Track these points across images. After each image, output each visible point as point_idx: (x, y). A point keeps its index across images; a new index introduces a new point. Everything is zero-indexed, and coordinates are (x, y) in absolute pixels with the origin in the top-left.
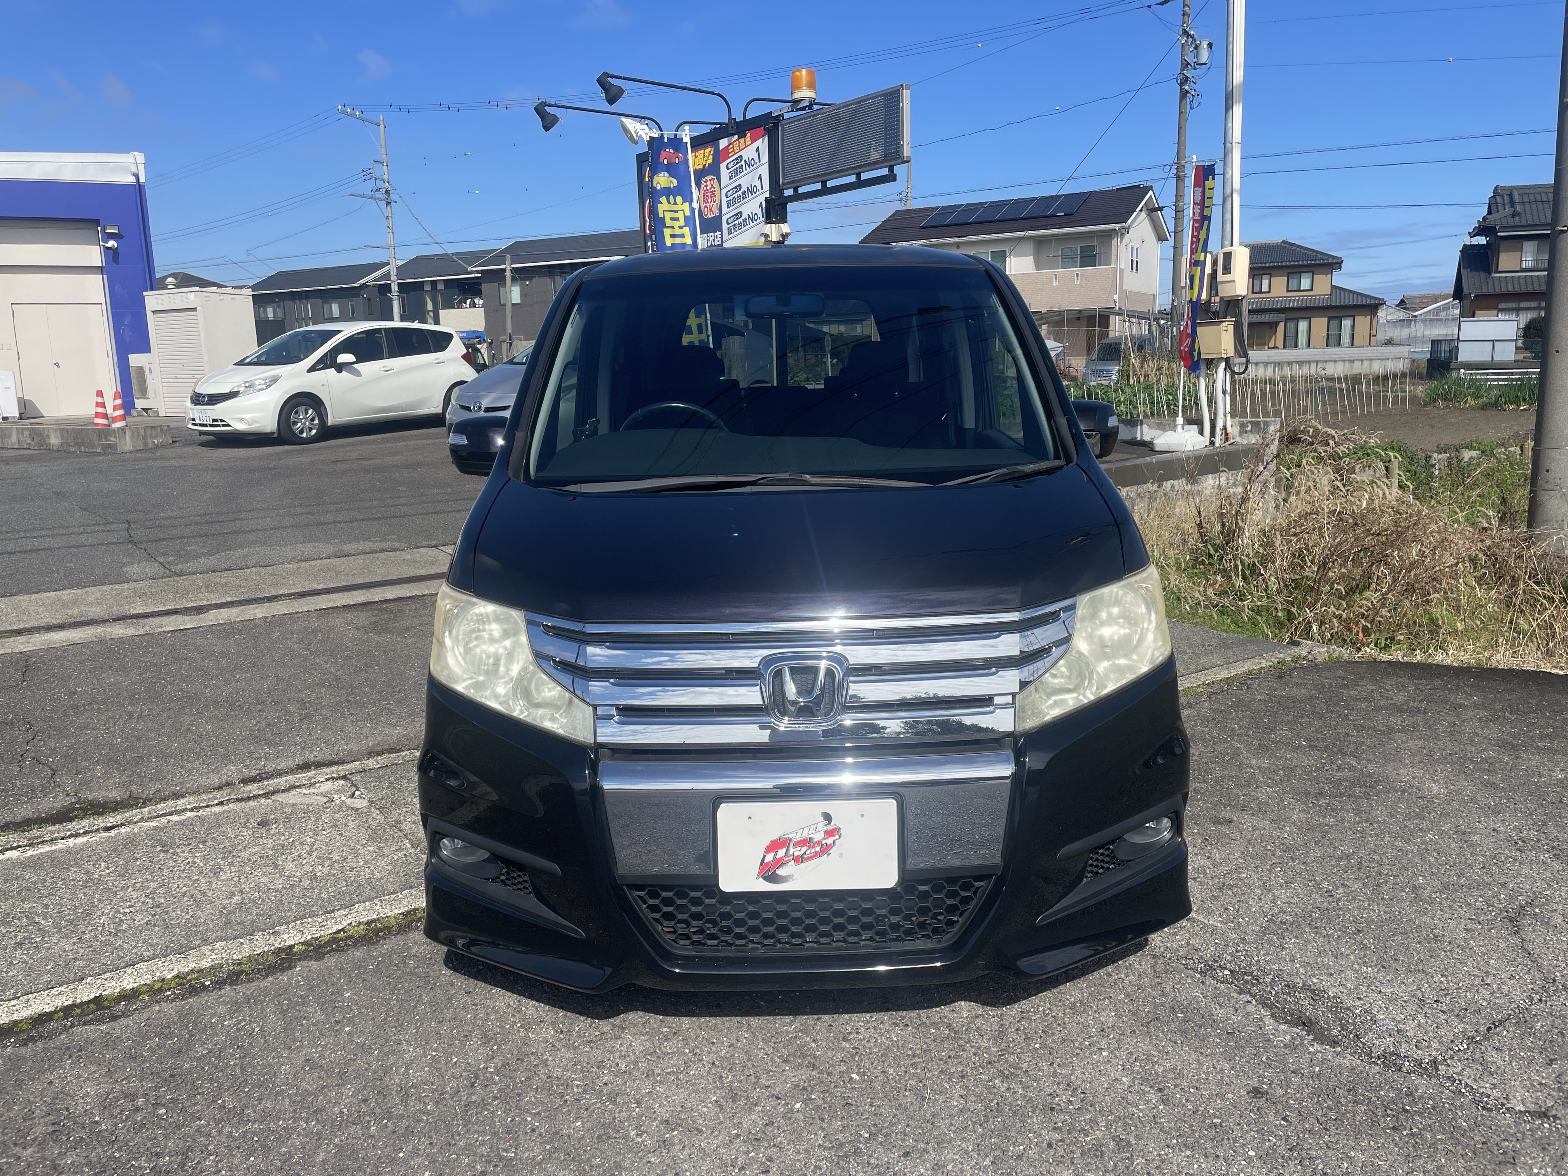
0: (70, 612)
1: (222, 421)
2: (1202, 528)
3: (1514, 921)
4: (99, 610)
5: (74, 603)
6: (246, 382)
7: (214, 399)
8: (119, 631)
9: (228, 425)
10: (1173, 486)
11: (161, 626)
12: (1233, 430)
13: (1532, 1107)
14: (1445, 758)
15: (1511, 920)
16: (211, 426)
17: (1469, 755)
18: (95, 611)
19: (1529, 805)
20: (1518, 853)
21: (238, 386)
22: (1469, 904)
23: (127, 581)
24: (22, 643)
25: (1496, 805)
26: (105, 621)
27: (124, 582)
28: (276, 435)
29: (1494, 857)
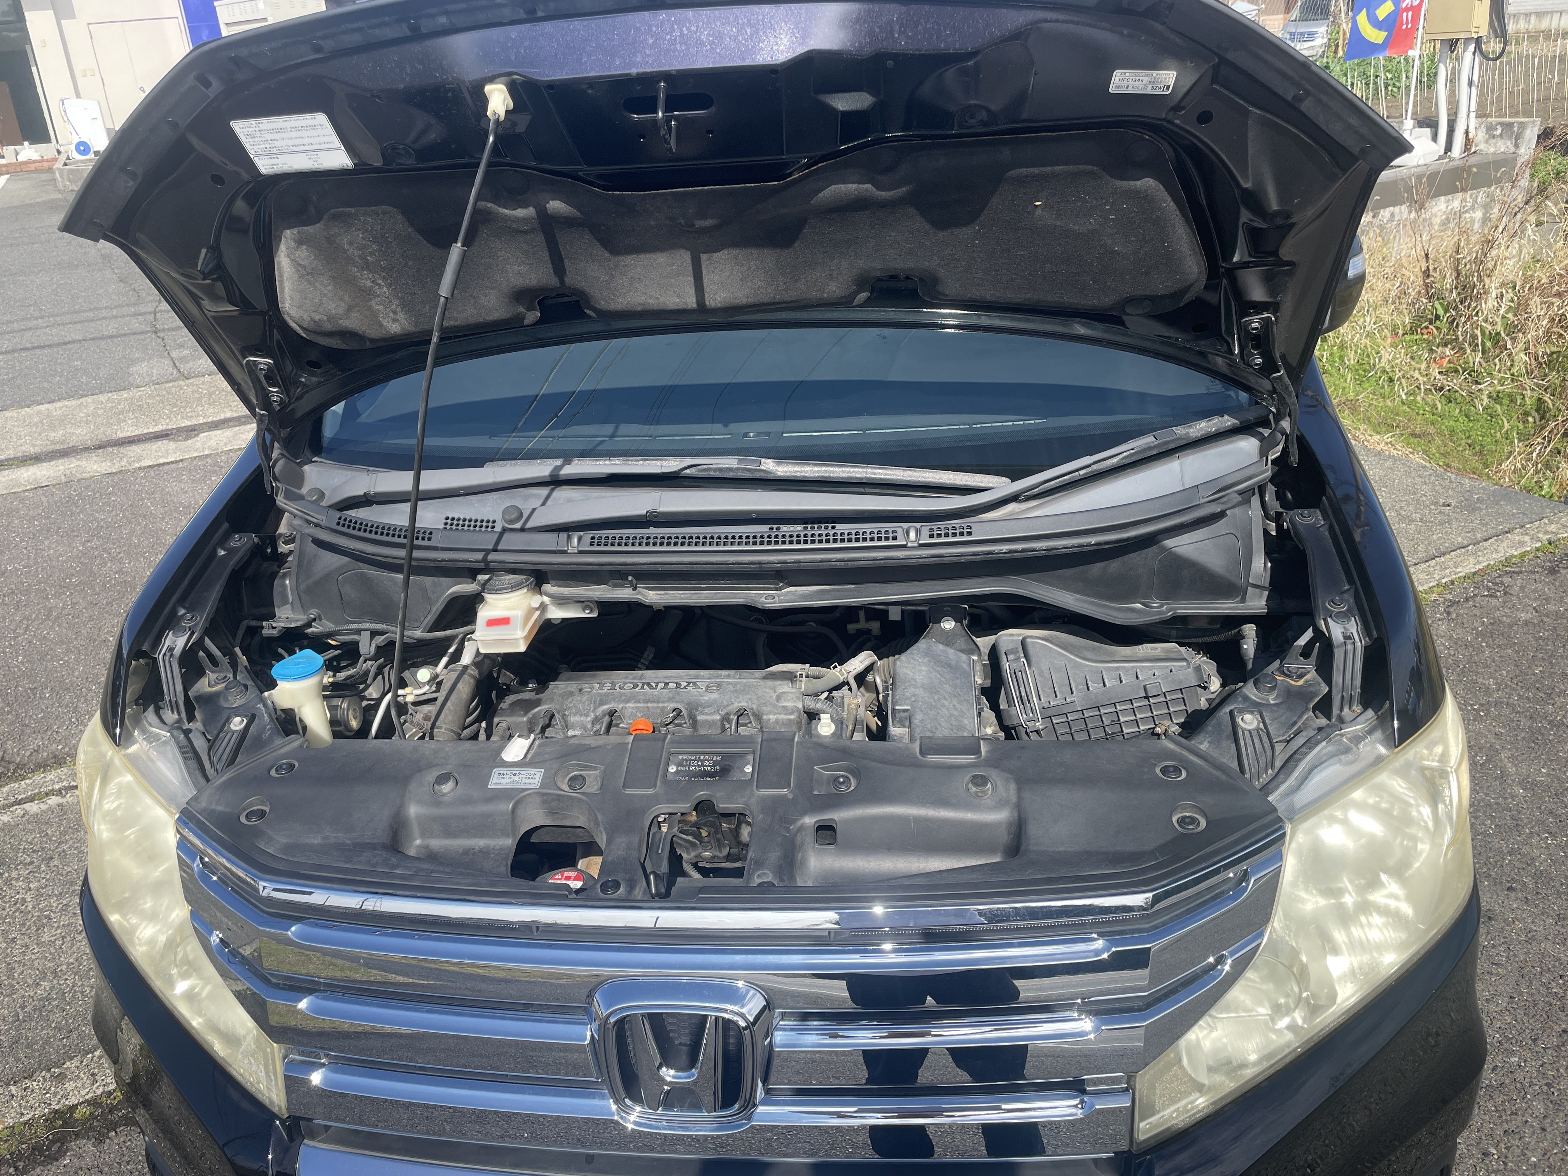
2: (1428, 276)
10: (1393, 215)
12: (1479, 136)
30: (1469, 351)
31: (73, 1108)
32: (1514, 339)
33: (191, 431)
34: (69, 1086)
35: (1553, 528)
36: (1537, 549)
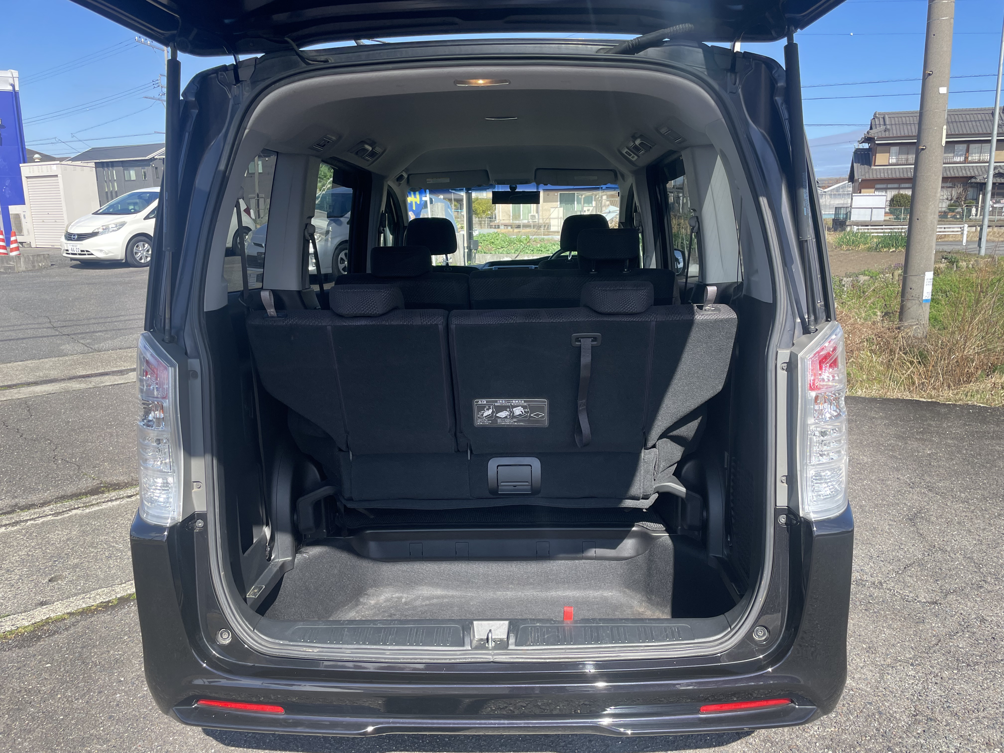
0: (38, 374)
1: (87, 251)
3: (912, 520)
4: (56, 373)
5: (38, 368)
6: (103, 226)
7: (81, 237)
8: (75, 385)
9: (92, 254)
11: (102, 382)
13: (929, 600)
14: (869, 444)
15: (911, 520)
16: (80, 254)
17: (881, 443)
18: (53, 374)
19: (914, 466)
20: (911, 489)
21: (98, 229)
22: (889, 513)
23: (66, 355)
24: (16, 393)
25: (897, 467)
26: (64, 380)
27: (64, 356)
28: (124, 261)
29: (899, 491)
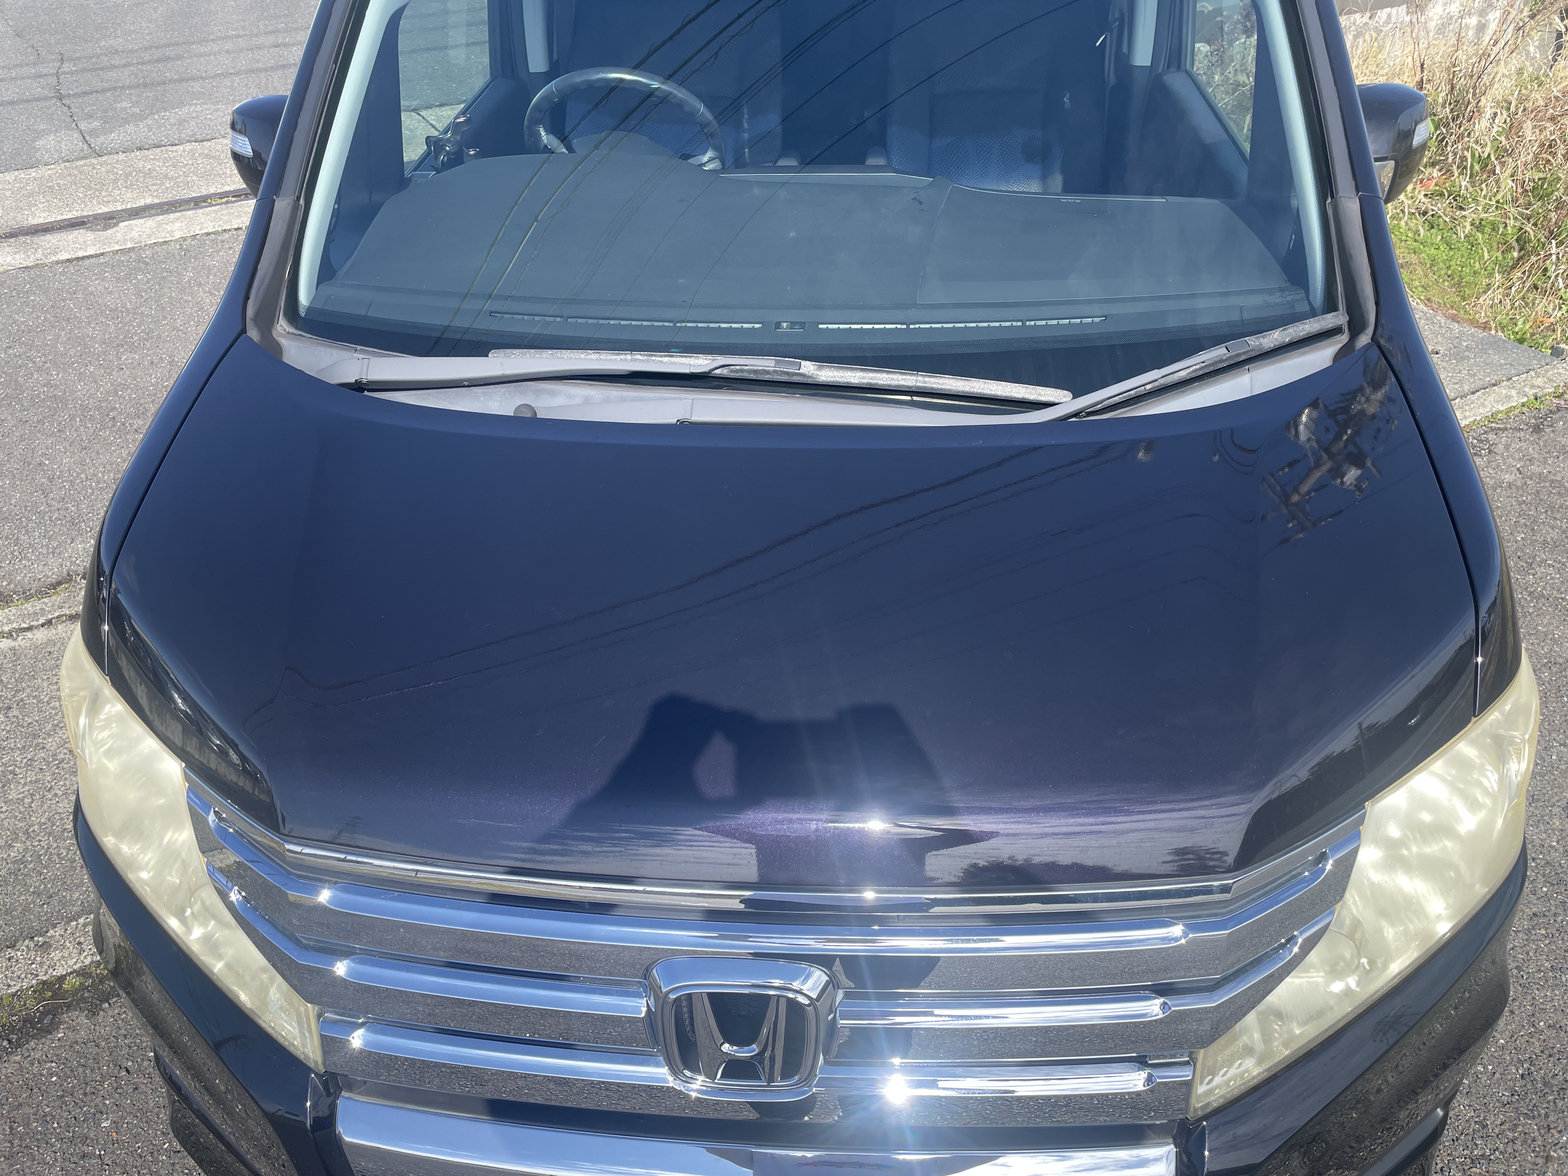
11: (57, 251)
23: (36, 165)
27: (31, 167)
30: (1456, 174)
31: (61, 979)
32: (1503, 164)
33: (109, 220)
34: (56, 955)
35: (1539, 381)
36: (1523, 405)
